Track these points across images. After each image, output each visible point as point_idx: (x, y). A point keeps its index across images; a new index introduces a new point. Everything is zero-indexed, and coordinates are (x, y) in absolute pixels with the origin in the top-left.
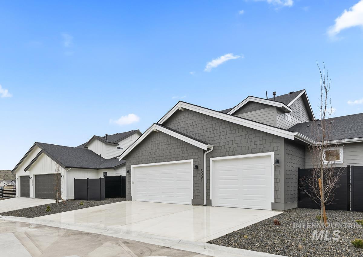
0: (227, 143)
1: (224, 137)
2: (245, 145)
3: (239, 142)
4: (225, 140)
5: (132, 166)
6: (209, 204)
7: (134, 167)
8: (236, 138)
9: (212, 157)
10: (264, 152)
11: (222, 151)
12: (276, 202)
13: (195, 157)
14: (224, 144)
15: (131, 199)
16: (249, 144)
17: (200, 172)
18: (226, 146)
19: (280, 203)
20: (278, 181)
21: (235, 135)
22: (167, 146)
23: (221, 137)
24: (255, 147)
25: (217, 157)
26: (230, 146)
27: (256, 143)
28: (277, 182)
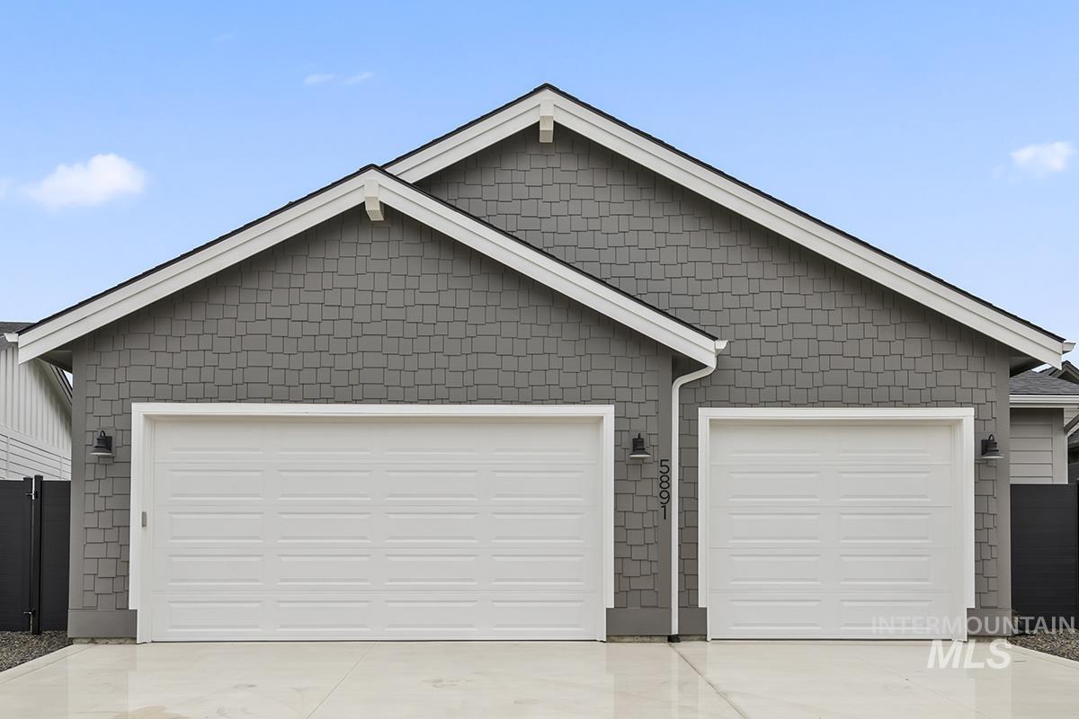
0: (784, 348)
1: (770, 318)
2: (862, 365)
3: (836, 348)
4: (774, 334)
5: (139, 410)
6: (695, 627)
7: (151, 419)
8: (825, 333)
9: (712, 404)
10: (937, 403)
11: (758, 380)
12: (982, 607)
13: (624, 395)
14: (769, 349)
15: (122, 629)
16: (878, 364)
17: (653, 471)
18: (780, 362)
19: (996, 608)
20: (989, 522)
21: (820, 317)
22: (446, 315)
23: (753, 316)
24: (902, 378)
25: (735, 405)
26: (795, 364)
27: (908, 364)
28: (984, 528)
